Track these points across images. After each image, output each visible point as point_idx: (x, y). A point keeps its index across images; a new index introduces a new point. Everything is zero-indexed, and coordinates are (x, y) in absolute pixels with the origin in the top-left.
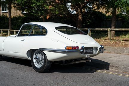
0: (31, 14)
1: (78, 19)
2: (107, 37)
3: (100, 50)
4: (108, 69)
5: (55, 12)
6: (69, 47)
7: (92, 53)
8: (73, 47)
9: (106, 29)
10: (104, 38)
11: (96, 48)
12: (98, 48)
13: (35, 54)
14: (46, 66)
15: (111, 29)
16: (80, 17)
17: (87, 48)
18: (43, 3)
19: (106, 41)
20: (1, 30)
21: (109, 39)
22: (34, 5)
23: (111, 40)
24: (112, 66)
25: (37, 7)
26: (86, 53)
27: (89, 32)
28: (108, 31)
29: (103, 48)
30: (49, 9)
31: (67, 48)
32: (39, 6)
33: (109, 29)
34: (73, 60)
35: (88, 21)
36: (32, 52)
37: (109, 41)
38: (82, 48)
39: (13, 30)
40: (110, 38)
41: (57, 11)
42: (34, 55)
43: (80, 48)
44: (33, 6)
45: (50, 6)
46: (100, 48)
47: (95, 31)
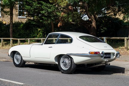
0: (41, 21)
1: (91, 26)
2: (124, 46)
3: (116, 56)
4: (123, 72)
5: (68, 19)
6: (92, 52)
7: (110, 58)
8: (95, 52)
9: (123, 38)
10: (121, 48)
11: (114, 54)
12: (115, 54)
13: (62, 58)
14: (72, 68)
15: (127, 38)
16: (94, 24)
17: (106, 54)
18: (55, 10)
19: (123, 51)
20: (2, 38)
21: (125, 48)
22: (45, 11)
23: (128, 49)
24: (127, 70)
25: (48, 13)
26: (105, 58)
27: (105, 40)
28: (125, 40)
29: (119, 54)
30: (61, 16)
31: (90, 53)
32: (49, 13)
33: (126, 38)
34: (94, 64)
35: (103, 28)
36: (59, 57)
37: (126, 50)
38: (102, 53)
39: (17, 39)
40: (127, 47)
41: (70, 18)
42: (61, 60)
43: (101, 53)
44: (43, 12)
45: (63, 13)
46: (117, 54)
47: (111, 40)
